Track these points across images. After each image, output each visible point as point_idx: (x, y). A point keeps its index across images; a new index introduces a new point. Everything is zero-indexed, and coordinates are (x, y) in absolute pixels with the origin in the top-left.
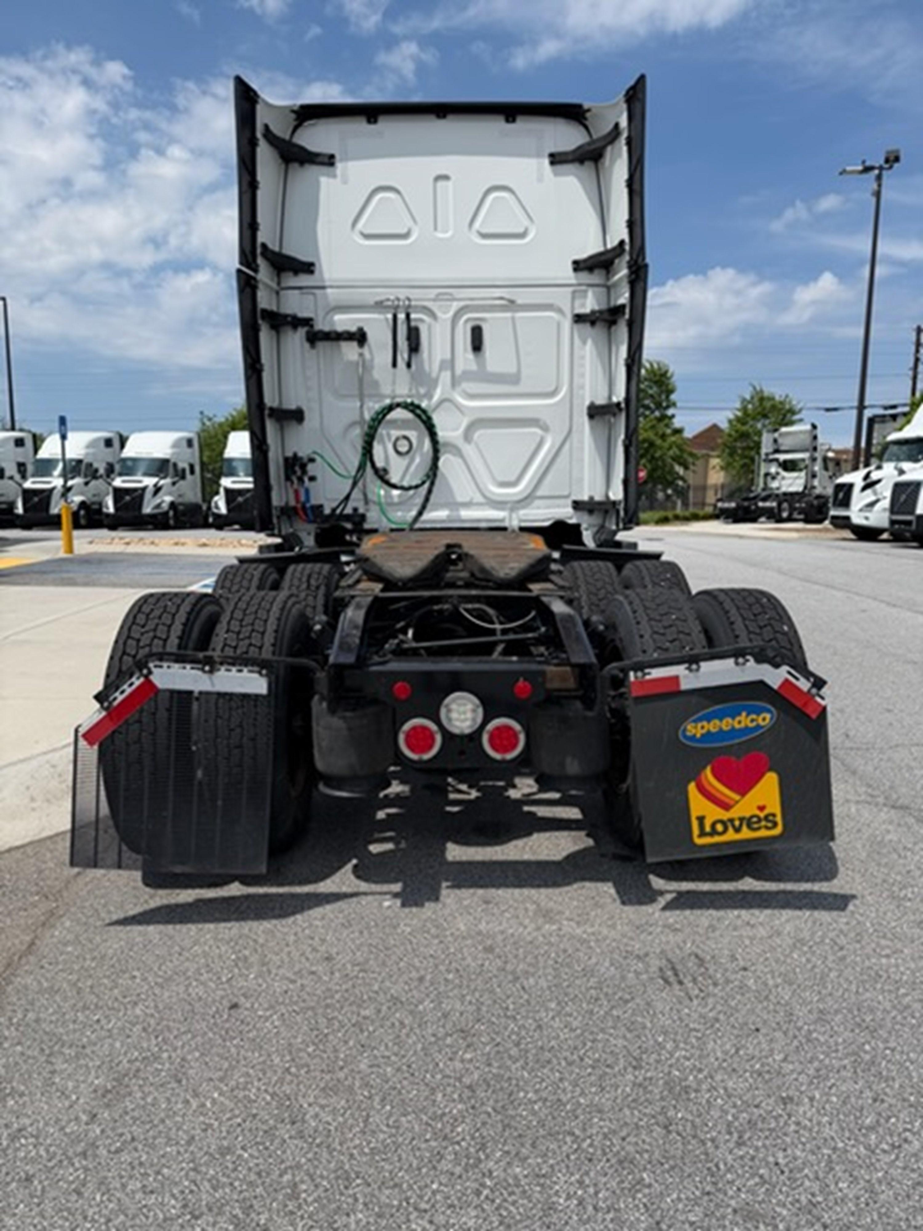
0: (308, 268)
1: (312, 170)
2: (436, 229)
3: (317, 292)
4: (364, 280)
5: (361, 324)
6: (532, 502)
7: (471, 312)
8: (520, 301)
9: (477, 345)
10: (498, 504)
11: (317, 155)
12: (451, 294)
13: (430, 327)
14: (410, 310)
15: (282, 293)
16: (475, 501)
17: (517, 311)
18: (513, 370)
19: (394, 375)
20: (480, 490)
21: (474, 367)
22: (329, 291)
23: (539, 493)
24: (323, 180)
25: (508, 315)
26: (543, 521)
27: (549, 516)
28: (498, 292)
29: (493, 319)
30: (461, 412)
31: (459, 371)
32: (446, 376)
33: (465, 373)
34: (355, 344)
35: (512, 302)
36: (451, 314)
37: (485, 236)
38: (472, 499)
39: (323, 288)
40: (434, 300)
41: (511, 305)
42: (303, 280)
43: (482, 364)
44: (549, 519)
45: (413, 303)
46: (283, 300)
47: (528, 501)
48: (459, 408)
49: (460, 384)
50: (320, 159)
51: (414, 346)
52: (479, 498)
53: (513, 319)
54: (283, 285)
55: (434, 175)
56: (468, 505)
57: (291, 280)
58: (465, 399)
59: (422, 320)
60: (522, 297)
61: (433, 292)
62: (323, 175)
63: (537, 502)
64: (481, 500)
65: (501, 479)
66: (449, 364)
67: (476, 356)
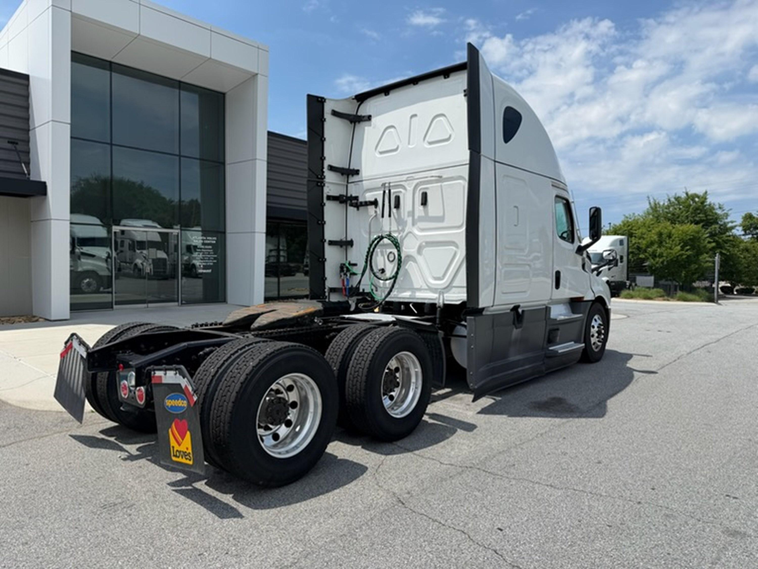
0: (357, 172)
1: (363, 124)
2: (409, 144)
3: (360, 183)
4: (376, 175)
5: (376, 197)
6: (450, 290)
7: (422, 185)
8: (444, 176)
9: (424, 202)
10: (434, 290)
11: (364, 117)
12: (412, 177)
13: (404, 195)
14: (391, 188)
15: (349, 185)
16: (423, 287)
17: (443, 182)
18: (441, 214)
19: (390, 220)
20: (425, 282)
21: (423, 214)
22: (364, 182)
23: (454, 284)
24: (366, 128)
25: (439, 184)
26: (456, 301)
27: (459, 298)
28: (434, 173)
29: (432, 187)
30: (417, 239)
31: (416, 217)
32: (410, 220)
33: (419, 217)
34: (373, 207)
35: (440, 177)
36: (412, 187)
37: (430, 143)
38: (421, 286)
39: (362, 181)
40: (405, 181)
41: (440, 179)
42: (355, 178)
43: (426, 212)
44: (459, 300)
45: (391, 184)
46: (349, 188)
47: (449, 288)
48: (415, 236)
49: (416, 224)
50: (365, 118)
51: (397, 206)
52: (425, 287)
53: (441, 186)
54: (350, 181)
55: (410, 116)
56: (420, 290)
57: (351, 179)
58: (419, 231)
59: (400, 192)
60: (446, 174)
61: (404, 177)
62: (366, 126)
63: (454, 290)
64: (426, 287)
65: (435, 276)
66: (412, 213)
67: (424, 208)
